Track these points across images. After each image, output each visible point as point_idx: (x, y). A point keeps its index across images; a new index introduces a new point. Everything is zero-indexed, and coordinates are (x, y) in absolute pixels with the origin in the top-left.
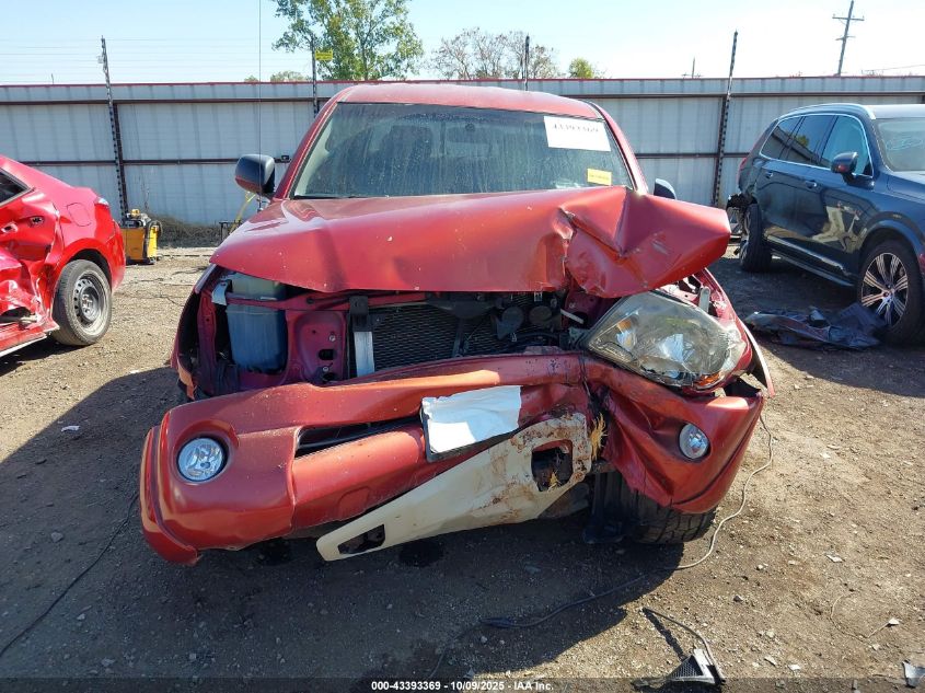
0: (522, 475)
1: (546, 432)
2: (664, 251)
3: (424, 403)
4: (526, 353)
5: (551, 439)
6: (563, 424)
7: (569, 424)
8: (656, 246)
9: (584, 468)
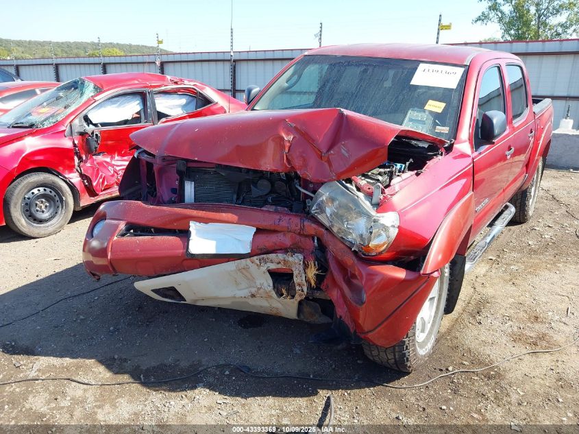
0: (266, 284)
1: (276, 261)
2: (346, 155)
3: (191, 224)
4: (264, 209)
5: (279, 266)
6: (287, 258)
7: (291, 259)
8: (343, 151)
9: (303, 291)
